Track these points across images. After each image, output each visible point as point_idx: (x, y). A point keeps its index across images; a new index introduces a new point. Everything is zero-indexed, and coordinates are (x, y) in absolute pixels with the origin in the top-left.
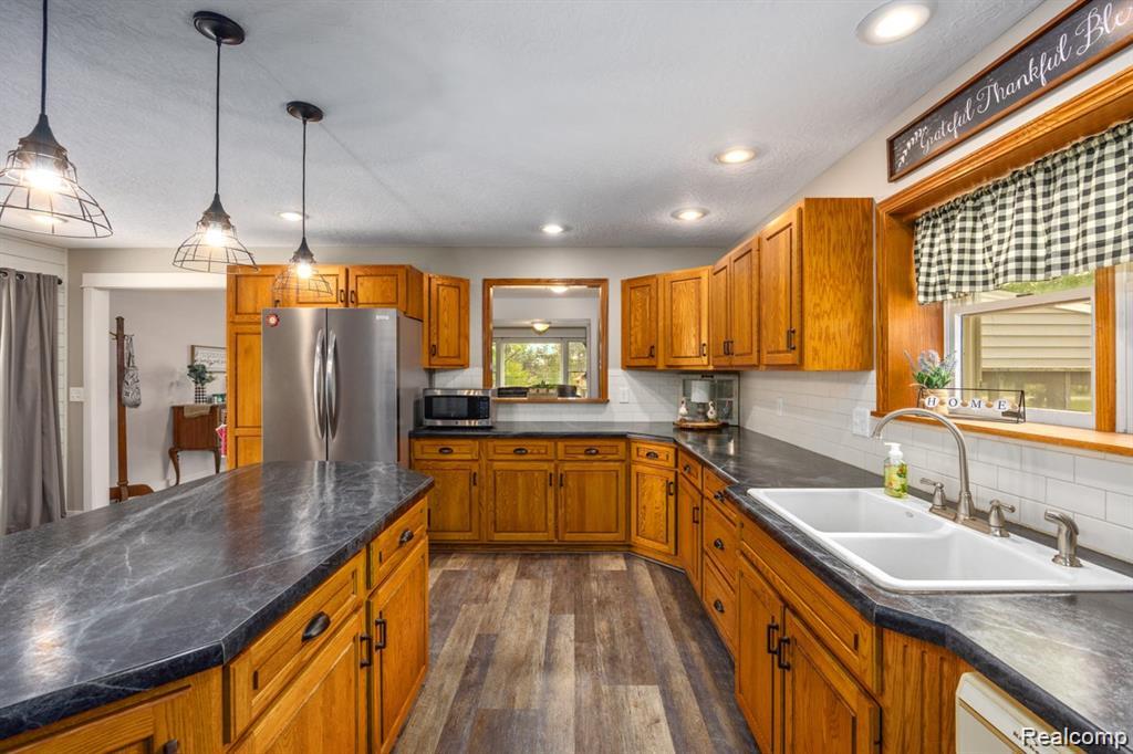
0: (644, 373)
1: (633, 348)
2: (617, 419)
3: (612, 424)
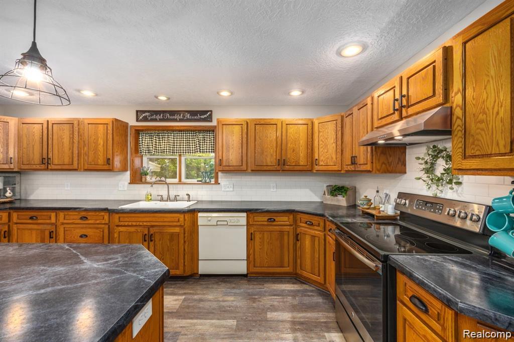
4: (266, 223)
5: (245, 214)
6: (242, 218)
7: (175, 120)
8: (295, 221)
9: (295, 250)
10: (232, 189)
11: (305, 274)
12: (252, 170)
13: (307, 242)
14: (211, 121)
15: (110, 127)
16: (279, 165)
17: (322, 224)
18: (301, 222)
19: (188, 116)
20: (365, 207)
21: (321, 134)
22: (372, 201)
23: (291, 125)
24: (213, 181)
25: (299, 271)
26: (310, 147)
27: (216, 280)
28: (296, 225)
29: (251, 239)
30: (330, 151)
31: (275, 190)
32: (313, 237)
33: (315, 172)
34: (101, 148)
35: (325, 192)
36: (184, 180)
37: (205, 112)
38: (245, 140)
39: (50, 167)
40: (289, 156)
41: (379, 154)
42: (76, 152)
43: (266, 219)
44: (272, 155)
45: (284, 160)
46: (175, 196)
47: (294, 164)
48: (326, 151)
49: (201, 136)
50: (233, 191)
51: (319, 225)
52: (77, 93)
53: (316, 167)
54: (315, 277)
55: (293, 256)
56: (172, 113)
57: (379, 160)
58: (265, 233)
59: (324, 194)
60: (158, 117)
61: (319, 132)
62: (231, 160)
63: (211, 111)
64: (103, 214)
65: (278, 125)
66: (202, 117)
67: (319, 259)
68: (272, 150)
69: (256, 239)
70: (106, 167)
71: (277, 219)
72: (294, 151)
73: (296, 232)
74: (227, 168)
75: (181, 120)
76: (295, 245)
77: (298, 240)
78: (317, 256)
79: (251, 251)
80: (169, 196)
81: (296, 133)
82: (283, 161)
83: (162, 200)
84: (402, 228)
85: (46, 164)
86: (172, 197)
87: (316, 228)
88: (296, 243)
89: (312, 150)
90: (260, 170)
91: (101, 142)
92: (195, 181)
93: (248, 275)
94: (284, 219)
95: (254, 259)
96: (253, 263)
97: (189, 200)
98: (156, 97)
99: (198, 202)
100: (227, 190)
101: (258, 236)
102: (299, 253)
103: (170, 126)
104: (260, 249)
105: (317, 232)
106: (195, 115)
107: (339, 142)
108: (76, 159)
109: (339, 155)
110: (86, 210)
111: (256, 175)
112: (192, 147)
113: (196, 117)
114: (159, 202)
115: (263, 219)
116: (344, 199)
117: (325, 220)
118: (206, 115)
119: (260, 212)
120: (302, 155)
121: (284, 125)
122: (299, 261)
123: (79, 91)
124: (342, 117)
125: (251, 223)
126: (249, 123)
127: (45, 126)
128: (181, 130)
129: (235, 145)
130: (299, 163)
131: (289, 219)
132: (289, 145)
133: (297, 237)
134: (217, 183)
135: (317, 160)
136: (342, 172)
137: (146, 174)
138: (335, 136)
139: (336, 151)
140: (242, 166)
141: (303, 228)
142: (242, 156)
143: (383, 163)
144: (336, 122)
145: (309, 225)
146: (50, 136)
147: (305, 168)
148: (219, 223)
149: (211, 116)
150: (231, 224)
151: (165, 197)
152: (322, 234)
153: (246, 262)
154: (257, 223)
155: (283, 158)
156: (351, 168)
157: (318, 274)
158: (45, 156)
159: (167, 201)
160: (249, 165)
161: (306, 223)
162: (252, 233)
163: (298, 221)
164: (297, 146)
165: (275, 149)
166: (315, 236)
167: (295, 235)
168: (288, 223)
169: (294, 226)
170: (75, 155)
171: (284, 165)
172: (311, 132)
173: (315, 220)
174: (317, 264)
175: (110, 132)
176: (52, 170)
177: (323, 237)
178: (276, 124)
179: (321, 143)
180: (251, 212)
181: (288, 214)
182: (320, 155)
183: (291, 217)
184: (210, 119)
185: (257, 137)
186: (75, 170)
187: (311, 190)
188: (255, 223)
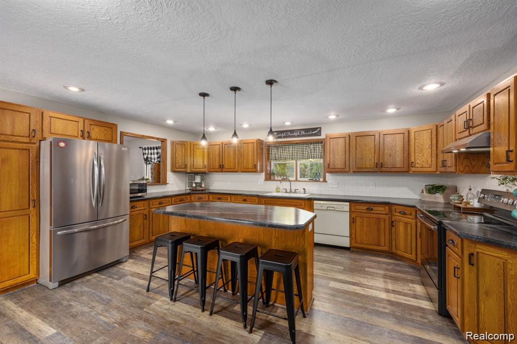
0: (176, 174)
1: (177, 165)
2: (169, 190)
3: (168, 192)
4: (365, 211)
5: (348, 204)
6: (346, 206)
7: (294, 136)
8: (390, 210)
9: (391, 234)
10: (336, 186)
11: (399, 253)
12: (354, 172)
13: (401, 228)
14: (320, 135)
15: (255, 145)
16: (377, 167)
17: (414, 213)
18: (395, 212)
19: (303, 133)
20: (456, 201)
21: (417, 141)
22: (464, 198)
23: (387, 136)
24: (321, 180)
25: (394, 251)
26: (406, 152)
27: (327, 248)
28: (391, 214)
29: (353, 222)
30: (425, 155)
31: (374, 188)
32: (406, 224)
33: (411, 173)
34: (250, 158)
35: (423, 190)
36: (299, 179)
37: (316, 129)
38: (347, 149)
39: (223, 170)
40: (386, 160)
41: (462, 159)
42: (237, 161)
43: (365, 208)
44: (371, 160)
45: (382, 163)
46: (295, 190)
47: (391, 166)
48: (422, 155)
49: (312, 146)
50: (338, 187)
51: (411, 214)
52: (240, 126)
53: (412, 168)
54: (407, 255)
55: (389, 239)
56: (292, 131)
57: (462, 164)
58: (364, 218)
59: (423, 192)
60: (282, 135)
61: (415, 139)
62: (337, 164)
63: (320, 128)
64: (255, 198)
65: (376, 136)
66: (314, 132)
67: (411, 241)
68: (370, 156)
69: (357, 222)
70: (253, 170)
71: (374, 209)
72: (390, 156)
73: (391, 219)
74: (333, 170)
75: (298, 136)
76: (390, 230)
77: (393, 226)
78: (410, 238)
79: (353, 231)
80: (291, 189)
81: (393, 141)
82: (380, 165)
83: (286, 192)
84: (485, 218)
85: (222, 169)
86: (293, 191)
87: (408, 216)
88: (391, 229)
89: (408, 154)
90: (361, 172)
91: (250, 154)
92: (307, 179)
93: (351, 249)
94: (381, 209)
95: (356, 237)
96: (354, 240)
97: (305, 193)
98: (284, 123)
99: (311, 194)
100: (333, 186)
101: (358, 220)
102: (394, 237)
103: (291, 141)
104: (361, 230)
105: (410, 220)
106: (309, 131)
107: (434, 148)
108: (237, 165)
109: (434, 159)
110: (246, 195)
111: (357, 175)
112: (306, 155)
113: (309, 133)
114: (285, 194)
115: (364, 208)
116: (441, 196)
117: (416, 210)
118: (316, 131)
119: (360, 203)
120: (398, 159)
121: (382, 136)
122: (394, 242)
123: (241, 125)
124: (437, 126)
125: (353, 210)
126: (351, 137)
127: (221, 146)
128: (297, 143)
129: (340, 153)
130: (395, 165)
131: (385, 209)
132: (386, 151)
133: (392, 224)
134: (325, 181)
135: (413, 162)
136: (437, 173)
137: (274, 174)
138: (430, 143)
139: (431, 155)
140: (345, 168)
141: (397, 216)
142: (345, 161)
143: (467, 166)
144: (432, 131)
145: (402, 214)
146: (223, 152)
147: (402, 170)
148: (328, 208)
149: (320, 131)
150: (338, 210)
151: (288, 191)
152: (414, 221)
153: (349, 238)
154: (358, 211)
155: (381, 162)
156: (443, 169)
157: (410, 253)
158: (221, 164)
159: (290, 193)
160: (351, 167)
161: (400, 213)
162: (353, 218)
163: (393, 212)
164: (393, 151)
165: (373, 155)
166: (407, 223)
167: (390, 222)
168: (384, 212)
169: (390, 215)
170: (237, 163)
171: (381, 167)
172: (407, 140)
173: (408, 211)
174: (409, 245)
175: (255, 148)
176: (224, 172)
177: (415, 224)
178: (374, 135)
179: (417, 148)
180: (352, 202)
181: (384, 206)
182: (416, 159)
183: (387, 208)
184: (319, 134)
185: (358, 147)
186: (237, 172)
187: (409, 189)
188: (356, 210)
